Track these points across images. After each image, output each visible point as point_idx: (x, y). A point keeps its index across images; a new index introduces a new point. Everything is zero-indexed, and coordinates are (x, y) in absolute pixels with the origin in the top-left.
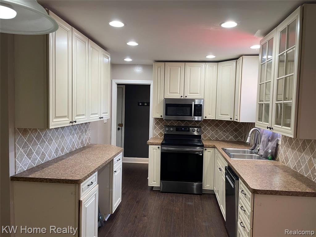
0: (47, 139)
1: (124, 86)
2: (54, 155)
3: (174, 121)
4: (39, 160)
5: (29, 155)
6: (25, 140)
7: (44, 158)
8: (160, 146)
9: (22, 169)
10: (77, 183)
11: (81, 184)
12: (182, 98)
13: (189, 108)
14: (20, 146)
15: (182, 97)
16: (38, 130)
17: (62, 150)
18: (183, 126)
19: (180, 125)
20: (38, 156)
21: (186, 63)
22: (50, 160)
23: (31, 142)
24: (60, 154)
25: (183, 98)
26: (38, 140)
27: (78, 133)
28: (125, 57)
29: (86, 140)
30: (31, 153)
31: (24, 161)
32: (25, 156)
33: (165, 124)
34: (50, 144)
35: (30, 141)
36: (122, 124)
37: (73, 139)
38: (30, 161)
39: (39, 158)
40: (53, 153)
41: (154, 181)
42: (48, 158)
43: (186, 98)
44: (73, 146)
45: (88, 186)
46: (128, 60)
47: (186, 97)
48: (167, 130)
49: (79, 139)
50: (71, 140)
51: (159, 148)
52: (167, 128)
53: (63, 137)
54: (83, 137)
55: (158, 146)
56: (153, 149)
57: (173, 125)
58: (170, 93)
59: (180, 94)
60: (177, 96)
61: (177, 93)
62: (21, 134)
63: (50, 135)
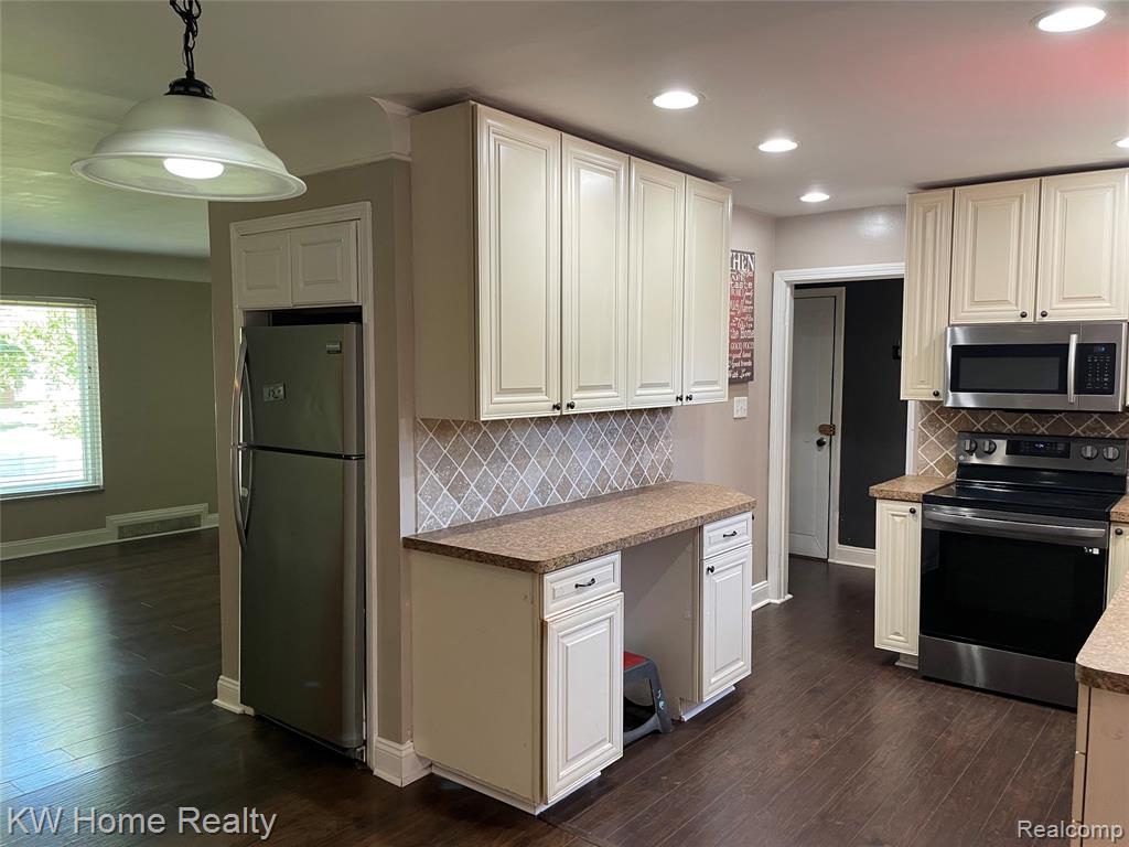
0: (511, 452)
1: (841, 292)
2: (533, 499)
3: (1000, 414)
4: (485, 507)
5: (457, 489)
6: (445, 451)
7: (503, 504)
8: (918, 507)
9: (436, 523)
10: (532, 570)
11: (547, 578)
12: (1024, 320)
13: (1057, 359)
14: (429, 464)
15: (1023, 315)
16: (484, 428)
17: (564, 488)
18: (1043, 435)
19: (1028, 432)
20: (485, 497)
21: (1044, 178)
22: (521, 510)
23: (462, 456)
24: (554, 497)
25: (1029, 319)
26: (485, 453)
27: (620, 445)
28: (805, 189)
29: (653, 467)
30: (462, 487)
31: (442, 503)
32: (445, 491)
33: (963, 426)
34: (522, 468)
35: (458, 452)
36: (832, 427)
37: (603, 458)
38: (458, 506)
39: (485, 502)
40: (532, 493)
41: (897, 634)
42: (512, 504)
43: (1045, 319)
44: (603, 481)
45: (577, 586)
46: (815, 197)
47: (1044, 314)
48: (968, 448)
49: (624, 461)
50: (594, 462)
51: (913, 511)
52: (968, 442)
53: (564, 451)
54: (641, 459)
55: (909, 506)
56: (893, 515)
57: (1001, 429)
58: (974, 302)
59: (1017, 304)
60: (1006, 314)
61: (1005, 302)
62: (431, 435)
63: (521, 443)
